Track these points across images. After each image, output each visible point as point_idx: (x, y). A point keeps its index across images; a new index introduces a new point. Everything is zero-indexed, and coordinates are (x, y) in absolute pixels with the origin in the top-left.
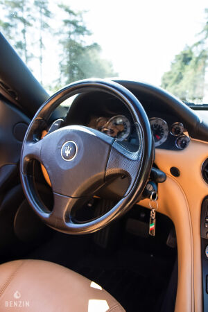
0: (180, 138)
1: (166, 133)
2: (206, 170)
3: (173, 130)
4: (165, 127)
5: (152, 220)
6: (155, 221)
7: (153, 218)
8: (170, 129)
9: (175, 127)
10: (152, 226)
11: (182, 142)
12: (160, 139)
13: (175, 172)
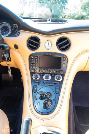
0: (17, 32)
1: (10, 30)
2: (29, 44)
3: (13, 28)
4: (10, 27)
5: (9, 70)
6: (10, 70)
7: (9, 69)
8: (12, 27)
9: (14, 26)
10: (10, 73)
11: (18, 33)
12: (8, 33)
13: (16, 47)
